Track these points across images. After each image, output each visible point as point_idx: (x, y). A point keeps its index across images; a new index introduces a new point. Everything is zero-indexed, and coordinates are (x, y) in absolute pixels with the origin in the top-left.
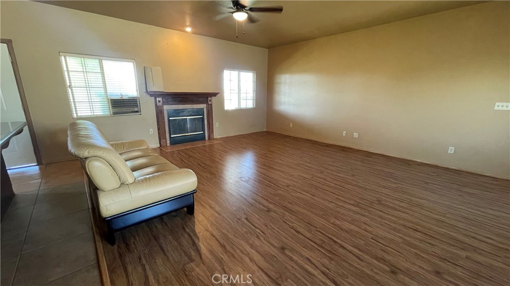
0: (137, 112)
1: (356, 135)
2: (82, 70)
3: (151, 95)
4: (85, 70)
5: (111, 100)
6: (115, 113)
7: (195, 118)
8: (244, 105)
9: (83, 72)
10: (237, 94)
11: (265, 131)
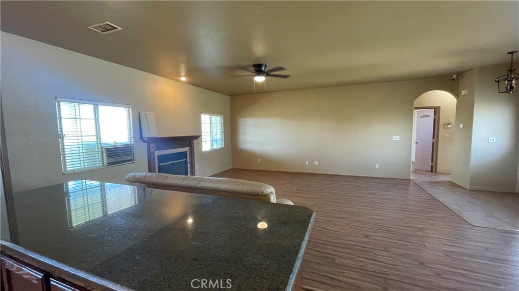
0: (131, 160)
1: (316, 163)
2: (74, 117)
3: (144, 142)
4: (78, 117)
5: (106, 149)
6: (109, 164)
7: (179, 162)
8: (215, 147)
9: (76, 118)
10: (210, 136)
11: (232, 169)
